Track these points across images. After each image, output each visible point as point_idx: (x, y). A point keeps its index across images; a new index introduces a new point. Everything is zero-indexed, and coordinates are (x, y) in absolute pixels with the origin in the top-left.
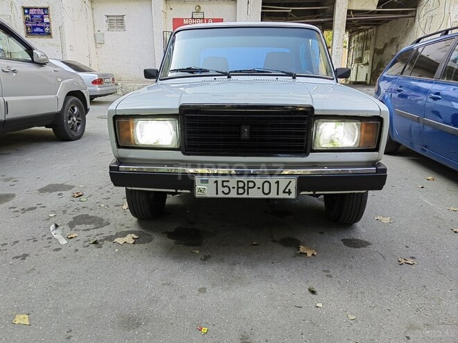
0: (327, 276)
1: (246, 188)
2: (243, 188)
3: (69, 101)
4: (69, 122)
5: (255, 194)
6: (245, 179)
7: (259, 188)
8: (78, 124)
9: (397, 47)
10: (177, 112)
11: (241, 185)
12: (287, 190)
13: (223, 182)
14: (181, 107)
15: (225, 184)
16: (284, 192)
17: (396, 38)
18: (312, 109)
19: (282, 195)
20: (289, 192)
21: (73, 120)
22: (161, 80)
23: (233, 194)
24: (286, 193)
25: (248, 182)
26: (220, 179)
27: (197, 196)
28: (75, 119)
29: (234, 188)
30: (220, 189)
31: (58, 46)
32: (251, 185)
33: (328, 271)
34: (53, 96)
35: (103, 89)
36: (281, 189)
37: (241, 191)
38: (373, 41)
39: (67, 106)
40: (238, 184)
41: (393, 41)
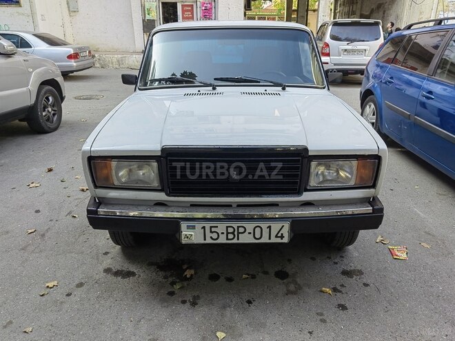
0: (321, 320)
1: (236, 233)
2: (233, 233)
3: (43, 92)
4: (44, 114)
5: (246, 239)
6: (235, 225)
7: (250, 233)
8: (54, 115)
9: (384, 14)
10: (159, 154)
11: (230, 230)
12: (279, 235)
13: (211, 227)
14: (163, 150)
15: (213, 230)
16: (276, 236)
17: (383, 4)
18: (306, 150)
19: (274, 240)
20: (282, 237)
21: (48, 111)
22: (140, 89)
23: (222, 240)
24: (279, 237)
25: (238, 227)
26: (208, 226)
27: (183, 242)
28: (50, 109)
29: (223, 233)
30: (208, 234)
31: (28, 16)
32: (241, 230)
33: (322, 314)
34: (25, 89)
35: (79, 63)
36: (274, 233)
37: (231, 236)
38: (359, 6)
39: (40, 97)
40: (227, 230)
41: (379, 6)
